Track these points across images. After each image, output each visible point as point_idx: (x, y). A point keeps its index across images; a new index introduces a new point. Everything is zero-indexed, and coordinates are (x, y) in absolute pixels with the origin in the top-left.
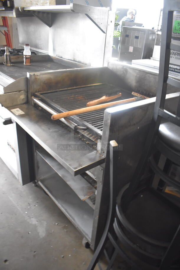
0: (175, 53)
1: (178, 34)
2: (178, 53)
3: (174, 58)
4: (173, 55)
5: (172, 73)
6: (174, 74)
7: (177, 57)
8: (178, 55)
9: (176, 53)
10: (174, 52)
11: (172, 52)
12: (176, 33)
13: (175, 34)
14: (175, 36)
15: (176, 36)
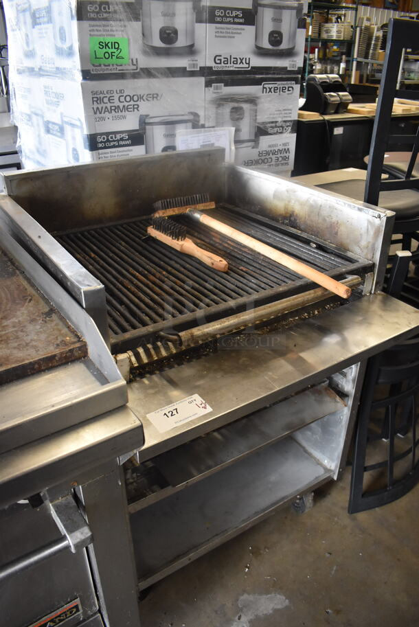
0: (109, 108)
1: (105, 66)
2: (115, 107)
3: (111, 119)
4: (107, 113)
5: (115, 152)
6: (120, 152)
7: (117, 114)
8: (117, 110)
9: (111, 107)
10: (106, 107)
11: (102, 108)
12: (100, 65)
13: (97, 68)
14: (99, 72)
15: (101, 72)
